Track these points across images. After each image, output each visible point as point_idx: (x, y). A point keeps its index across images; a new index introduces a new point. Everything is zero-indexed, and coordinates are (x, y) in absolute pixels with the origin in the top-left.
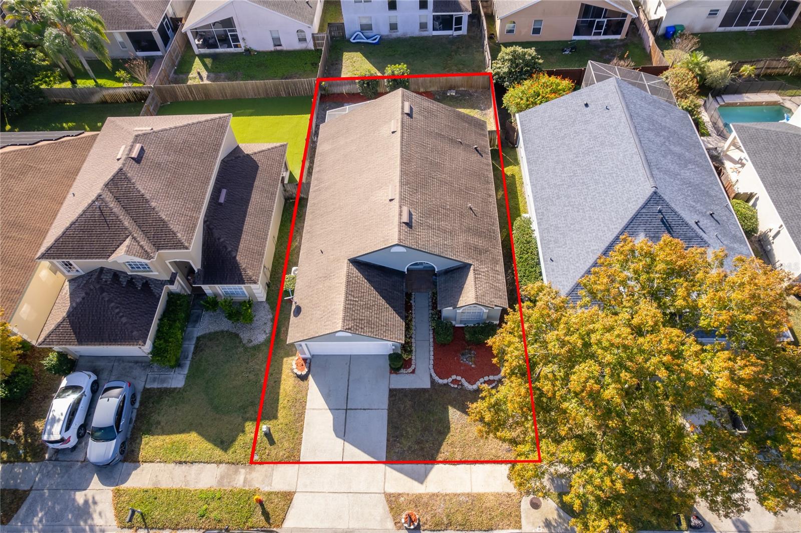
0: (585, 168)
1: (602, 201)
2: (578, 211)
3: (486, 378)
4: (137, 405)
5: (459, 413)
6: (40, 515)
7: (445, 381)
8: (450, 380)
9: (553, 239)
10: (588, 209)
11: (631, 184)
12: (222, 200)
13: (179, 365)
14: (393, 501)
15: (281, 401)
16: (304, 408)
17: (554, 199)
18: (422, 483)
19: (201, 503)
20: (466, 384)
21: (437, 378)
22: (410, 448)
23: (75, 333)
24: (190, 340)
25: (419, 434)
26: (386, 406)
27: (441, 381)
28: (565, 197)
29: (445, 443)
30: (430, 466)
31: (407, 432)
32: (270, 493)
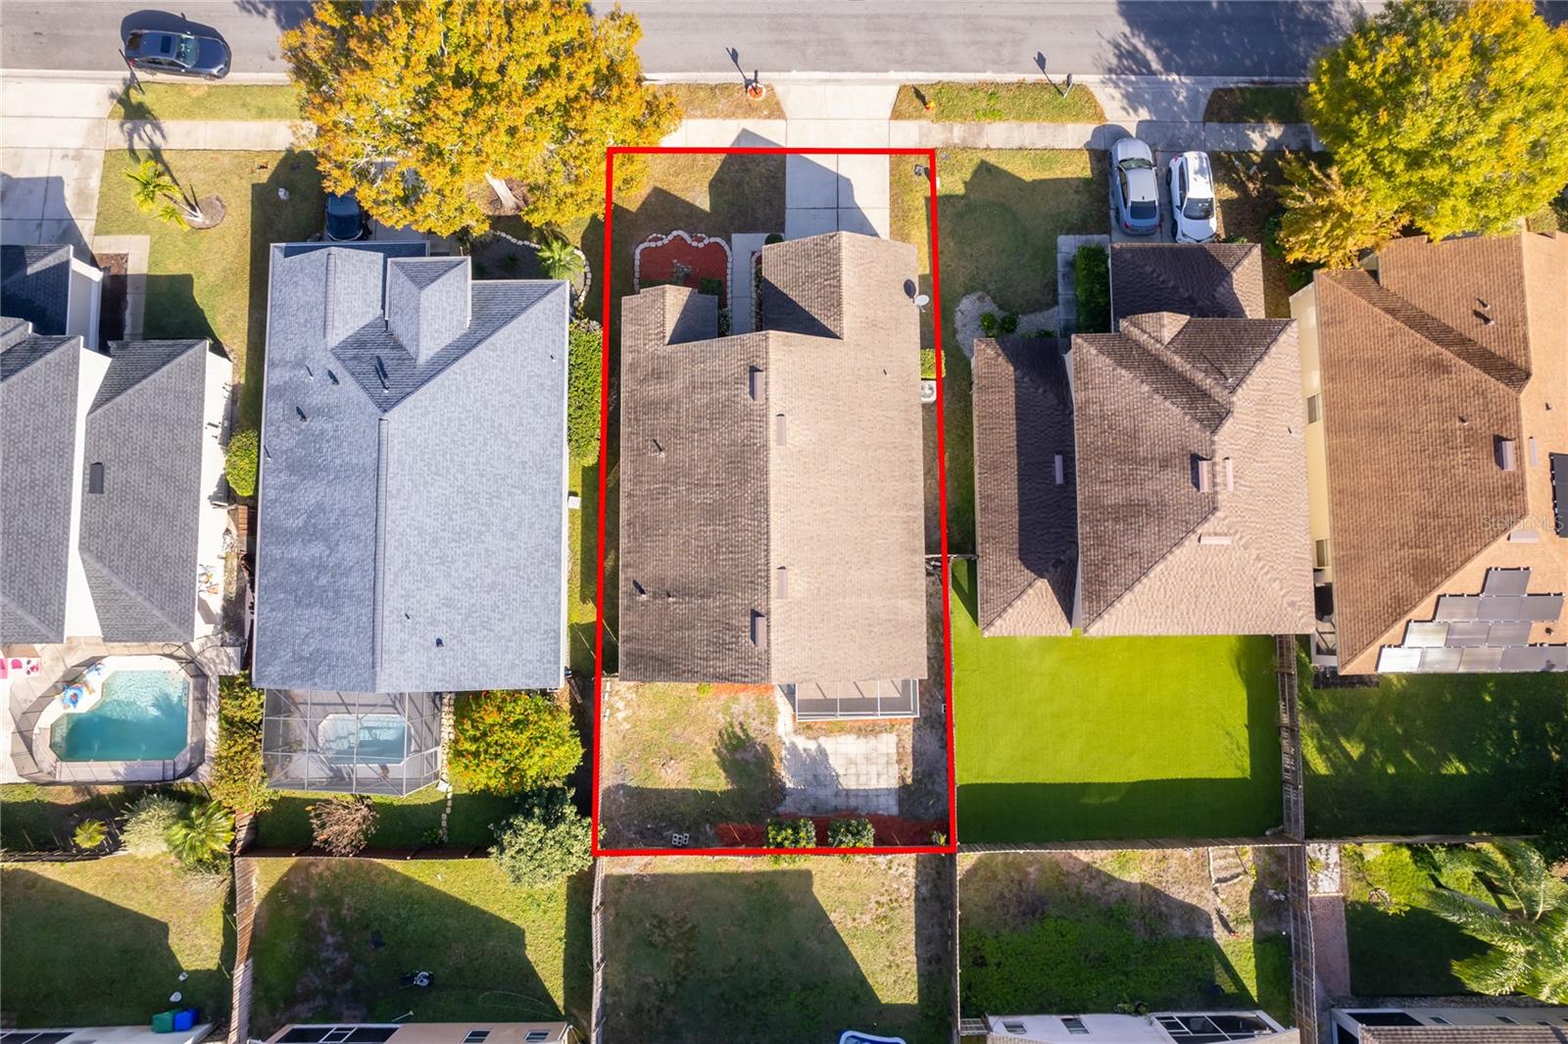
0: (474, 505)
1: (463, 428)
2: (500, 425)
3: (659, 243)
4: (1112, 213)
5: (697, 204)
6: (1181, 98)
7: (712, 240)
8: (706, 241)
9: (545, 392)
10: (485, 424)
11: (414, 441)
12: (1058, 459)
13: (1071, 264)
14: (776, 111)
15: (924, 217)
16: (892, 210)
17: (531, 464)
18: (744, 130)
19: (998, 106)
20: (685, 236)
21: (723, 243)
22: (758, 165)
23: (1212, 256)
24: (1068, 302)
25: (747, 179)
26: (787, 211)
27: (718, 240)
28: (514, 461)
29: (716, 170)
30: (736, 146)
31: (761, 181)
32: (919, 117)
